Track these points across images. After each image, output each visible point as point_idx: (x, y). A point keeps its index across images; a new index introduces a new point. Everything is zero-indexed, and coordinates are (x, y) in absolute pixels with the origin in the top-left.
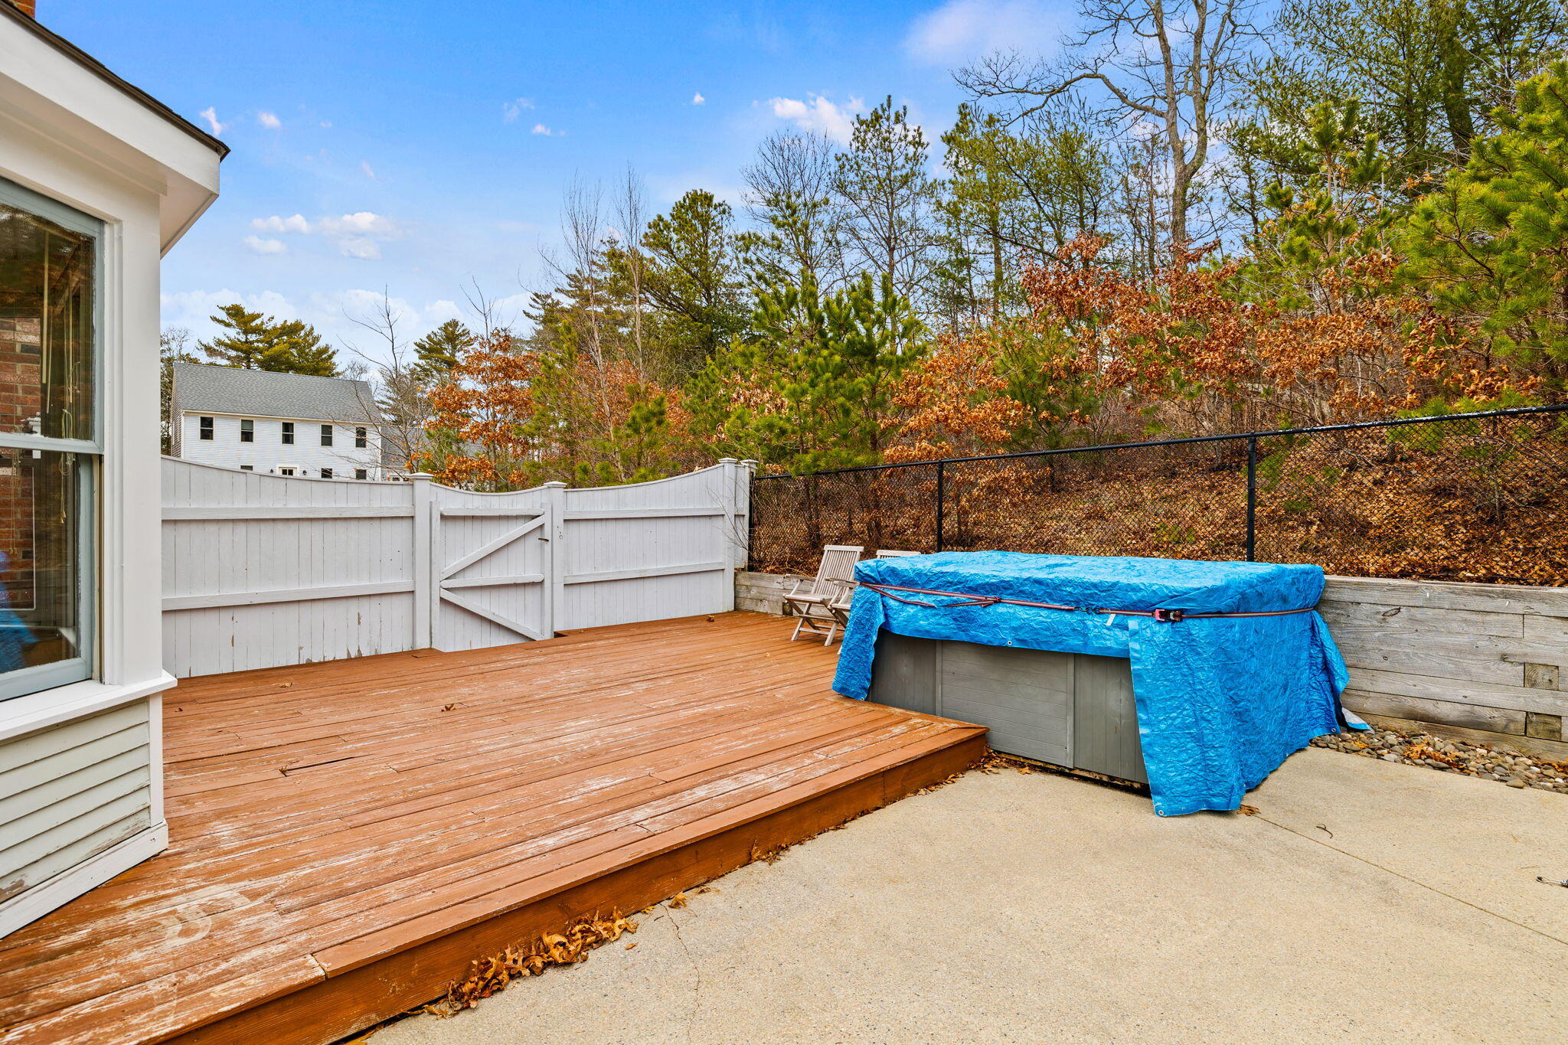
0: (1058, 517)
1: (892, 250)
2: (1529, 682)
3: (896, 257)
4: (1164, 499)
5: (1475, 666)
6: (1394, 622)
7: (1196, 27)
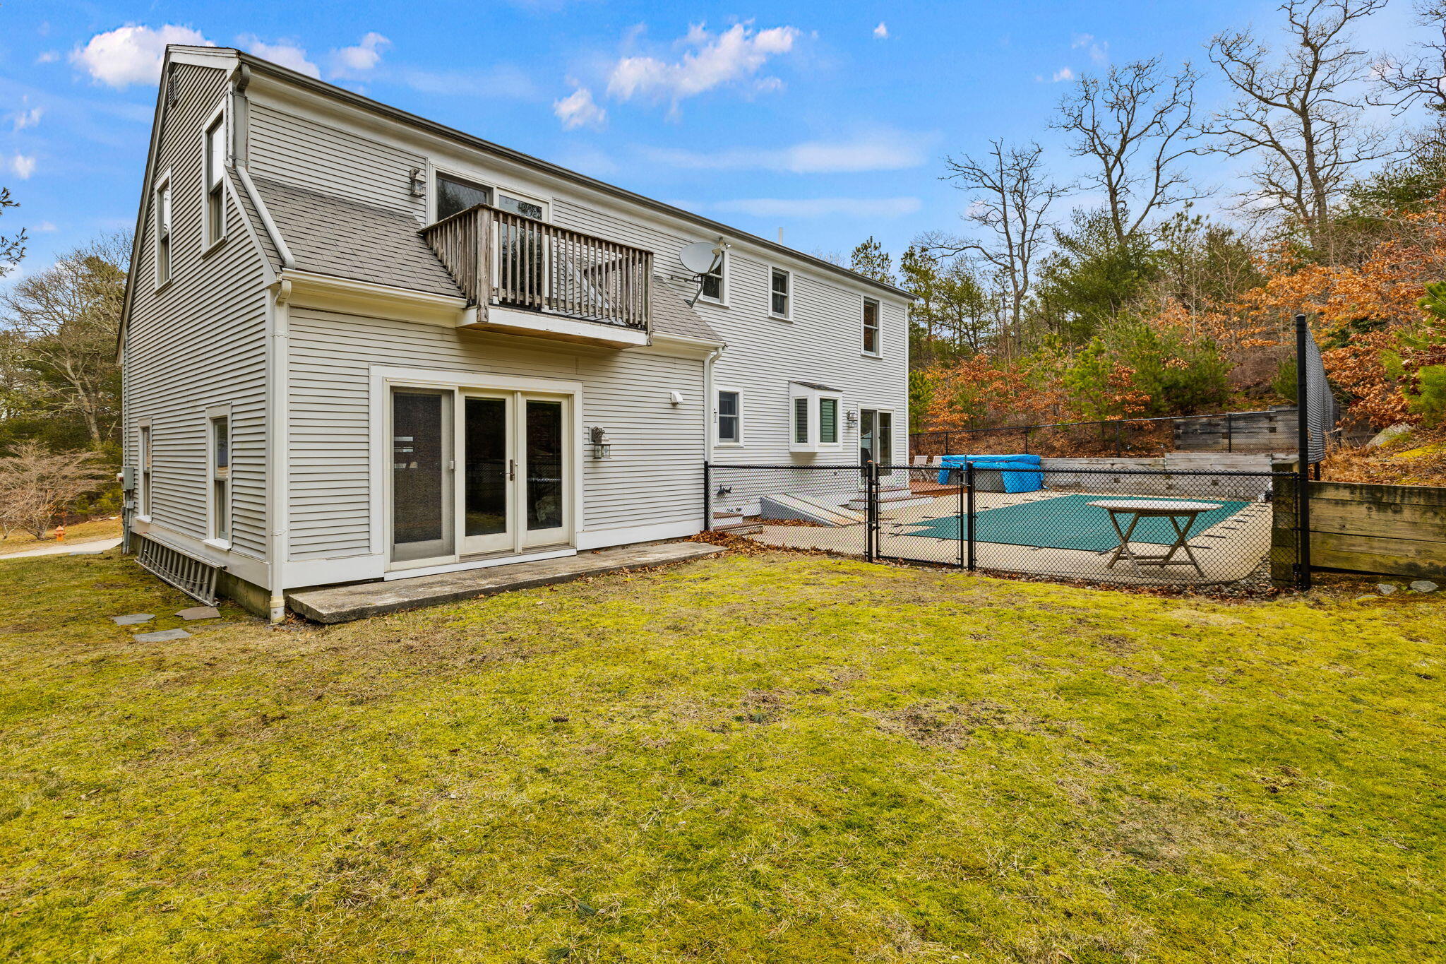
7: (1022, 230)
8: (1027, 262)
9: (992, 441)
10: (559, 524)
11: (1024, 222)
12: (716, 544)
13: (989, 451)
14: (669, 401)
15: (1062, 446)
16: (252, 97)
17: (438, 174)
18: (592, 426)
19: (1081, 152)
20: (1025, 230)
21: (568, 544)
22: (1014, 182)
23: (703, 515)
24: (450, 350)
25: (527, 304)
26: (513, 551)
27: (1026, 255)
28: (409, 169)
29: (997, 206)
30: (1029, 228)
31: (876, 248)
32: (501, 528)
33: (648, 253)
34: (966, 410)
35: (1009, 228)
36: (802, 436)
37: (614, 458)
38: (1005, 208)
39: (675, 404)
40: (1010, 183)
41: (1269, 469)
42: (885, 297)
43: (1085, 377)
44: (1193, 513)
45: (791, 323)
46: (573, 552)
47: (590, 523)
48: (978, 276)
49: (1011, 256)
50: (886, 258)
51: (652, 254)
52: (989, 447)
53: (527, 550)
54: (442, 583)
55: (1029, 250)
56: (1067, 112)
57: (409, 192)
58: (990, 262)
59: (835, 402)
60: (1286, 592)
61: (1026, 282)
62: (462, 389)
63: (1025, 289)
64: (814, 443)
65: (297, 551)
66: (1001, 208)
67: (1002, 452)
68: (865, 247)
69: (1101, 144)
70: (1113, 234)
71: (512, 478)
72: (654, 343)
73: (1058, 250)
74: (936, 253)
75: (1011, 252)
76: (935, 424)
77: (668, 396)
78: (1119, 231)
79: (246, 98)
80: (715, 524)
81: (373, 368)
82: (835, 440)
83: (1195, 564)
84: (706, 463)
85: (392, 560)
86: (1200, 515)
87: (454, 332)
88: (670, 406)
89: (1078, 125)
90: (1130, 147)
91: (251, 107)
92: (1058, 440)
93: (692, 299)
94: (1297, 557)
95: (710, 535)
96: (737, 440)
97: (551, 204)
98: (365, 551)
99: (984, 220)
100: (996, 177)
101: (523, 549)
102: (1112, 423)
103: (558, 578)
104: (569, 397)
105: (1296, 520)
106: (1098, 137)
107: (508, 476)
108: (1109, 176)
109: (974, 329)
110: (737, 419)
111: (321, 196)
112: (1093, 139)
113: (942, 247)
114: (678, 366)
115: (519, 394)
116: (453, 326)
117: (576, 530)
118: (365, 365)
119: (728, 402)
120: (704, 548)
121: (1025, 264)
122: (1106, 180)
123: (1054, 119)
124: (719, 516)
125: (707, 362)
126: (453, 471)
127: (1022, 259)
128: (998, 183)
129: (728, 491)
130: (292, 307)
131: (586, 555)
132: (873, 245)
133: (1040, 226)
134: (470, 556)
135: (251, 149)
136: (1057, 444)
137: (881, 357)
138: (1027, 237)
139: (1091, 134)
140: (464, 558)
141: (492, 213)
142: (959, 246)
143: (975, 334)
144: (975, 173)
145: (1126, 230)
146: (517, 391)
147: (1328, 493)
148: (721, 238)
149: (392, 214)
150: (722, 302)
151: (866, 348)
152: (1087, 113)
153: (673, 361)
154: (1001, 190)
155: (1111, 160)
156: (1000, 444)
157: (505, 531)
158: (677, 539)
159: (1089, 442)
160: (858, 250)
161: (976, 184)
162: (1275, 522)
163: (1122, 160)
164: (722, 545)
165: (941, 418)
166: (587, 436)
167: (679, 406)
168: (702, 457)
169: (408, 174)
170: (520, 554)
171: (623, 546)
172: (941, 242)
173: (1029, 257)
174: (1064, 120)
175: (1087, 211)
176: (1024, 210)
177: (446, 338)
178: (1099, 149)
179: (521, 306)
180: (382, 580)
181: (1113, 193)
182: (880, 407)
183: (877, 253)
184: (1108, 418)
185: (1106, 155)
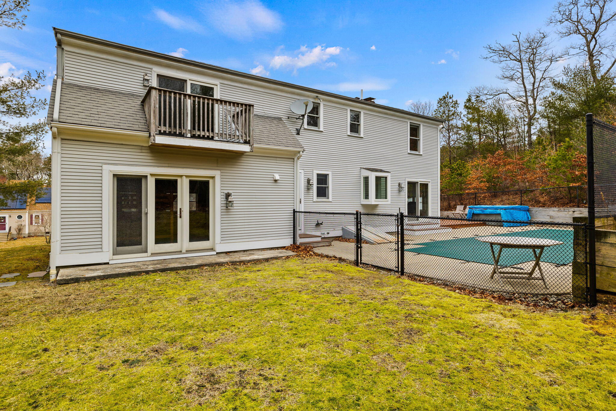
0: (496, 201)
1: (449, 133)
2: (551, 218)
3: (451, 134)
4: (514, 198)
5: (545, 217)
6: (537, 212)
7: (533, 82)
8: (536, 99)
9: (504, 198)
10: (208, 239)
11: (534, 77)
12: (293, 252)
13: (502, 203)
14: (272, 179)
15: (545, 201)
16: (66, 48)
17: (158, 75)
18: (226, 192)
19: (567, 34)
20: (535, 82)
21: (212, 249)
22: (527, 56)
23: (292, 236)
24: (146, 156)
25: (178, 133)
26: (181, 251)
27: (535, 95)
28: (143, 74)
29: (518, 70)
30: (537, 80)
31: (450, 98)
32: (175, 240)
33: (250, 106)
34: (488, 181)
35: (525, 80)
36: (367, 196)
37: (235, 208)
38: (522, 70)
39: (276, 181)
40: (525, 57)
41: (571, 221)
42: (424, 122)
43: (557, 161)
44: (542, 247)
45: (362, 138)
46: (215, 253)
47: (224, 239)
48: (506, 109)
49: (526, 96)
50: (456, 103)
51: (253, 106)
52: (502, 201)
53: (188, 252)
54: (131, 267)
55: (537, 93)
56: (562, 13)
57: (142, 85)
58: (515, 101)
59: (386, 178)
60: (579, 306)
61: (535, 111)
62: (152, 175)
63: (534, 114)
64: (372, 200)
65: (64, 249)
66: (520, 70)
67: (509, 204)
68: (444, 98)
69: (583, 28)
70: (590, 78)
71: (180, 217)
72: (254, 150)
73: (554, 90)
74: (483, 98)
75: (526, 94)
76: (469, 189)
77: (272, 176)
78: (595, 77)
79: (63, 49)
80: (299, 241)
81: (105, 167)
82: (386, 198)
83: (544, 280)
84: (294, 210)
85: (113, 255)
86: (545, 248)
87: (148, 148)
88: (273, 181)
89: (569, 19)
90: (602, 27)
91: (65, 52)
92: (543, 197)
93: (299, 128)
94: (587, 283)
95: (295, 247)
96: (328, 198)
97: (219, 85)
98: (100, 250)
99: (512, 78)
100: (517, 54)
101: (186, 251)
102: (575, 187)
103: (189, 266)
104: (213, 178)
105: (586, 257)
106: (581, 25)
107: (179, 216)
108: (588, 46)
109: (504, 137)
110: (328, 187)
111: (98, 89)
112: (577, 26)
113: (486, 94)
114: (277, 162)
115: (184, 177)
116: (147, 145)
117: (216, 242)
118: (100, 165)
119: (323, 179)
120: (290, 253)
121: (535, 100)
122: (586, 49)
123: (553, 18)
124: (303, 236)
125: (296, 159)
126: (147, 213)
127: (533, 97)
128: (518, 57)
129: (321, 224)
130: (62, 139)
131: (222, 255)
132: (449, 96)
133: (545, 79)
134: (157, 254)
135: (65, 71)
136: (542, 200)
137: (421, 153)
138: (536, 85)
139: (576, 23)
140: (153, 254)
141: (157, 91)
142: (496, 93)
143: (505, 140)
144: (505, 52)
145: (599, 76)
146: (183, 176)
147: (611, 239)
148: (317, 97)
149: (133, 95)
150: (319, 128)
151: (411, 149)
152: (574, 12)
153: (275, 159)
154: (520, 61)
155: (589, 37)
156: (509, 199)
157: (177, 242)
158: (277, 248)
159: (562, 198)
160: (441, 100)
161: (505, 59)
162: (575, 256)
163: (596, 36)
164: (296, 252)
165: (473, 185)
166: (223, 197)
167: (278, 182)
168: (293, 207)
169: (143, 77)
170: (184, 253)
171: (244, 251)
172: (486, 92)
173: (537, 96)
174: (559, 17)
175: (572, 67)
176: (534, 71)
177: (143, 151)
178: (582, 31)
179: (175, 135)
180: (108, 263)
181: (591, 55)
182: (420, 180)
183: (451, 100)
184: (571, 185)
185: (586, 34)
